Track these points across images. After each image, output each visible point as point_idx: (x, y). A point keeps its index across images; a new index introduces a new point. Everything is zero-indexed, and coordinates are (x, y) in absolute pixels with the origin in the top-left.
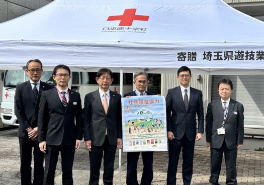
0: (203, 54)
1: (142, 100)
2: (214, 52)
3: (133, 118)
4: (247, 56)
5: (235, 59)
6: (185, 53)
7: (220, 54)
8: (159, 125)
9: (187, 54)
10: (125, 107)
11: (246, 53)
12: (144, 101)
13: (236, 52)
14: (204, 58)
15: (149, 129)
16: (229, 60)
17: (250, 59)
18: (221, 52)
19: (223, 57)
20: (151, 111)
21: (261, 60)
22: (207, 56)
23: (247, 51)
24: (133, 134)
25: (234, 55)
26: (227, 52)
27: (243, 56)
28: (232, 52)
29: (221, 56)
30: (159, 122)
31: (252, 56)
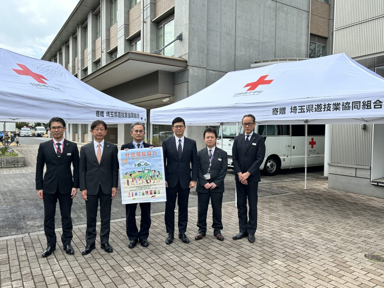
0: (291, 109)
1: (140, 153)
2: (299, 107)
3: (131, 170)
4: (324, 108)
5: (315, 111)
6: (278, 109)
7: (303, 108)
8: (158, 176)
9: (279, 109)
10: (122, 159)
11: (324, 106)
12: (141, 154)
13: (316, 105)
14: (291, 112)
15: (147, 180)
16: (310, 112)
17: (327, 111)
18: (304, 106)
19: (305, 110)
20: (149, 163)
21: (336, 110)
22: (294, 110)
23: (325, 104)
24: (131, 185)
25: (314, 108)
26: (309, 105)
27: (321, 108)
28: (313, 105)
29: (304, 109)
30: (158, 174)
31: (329, 108)
